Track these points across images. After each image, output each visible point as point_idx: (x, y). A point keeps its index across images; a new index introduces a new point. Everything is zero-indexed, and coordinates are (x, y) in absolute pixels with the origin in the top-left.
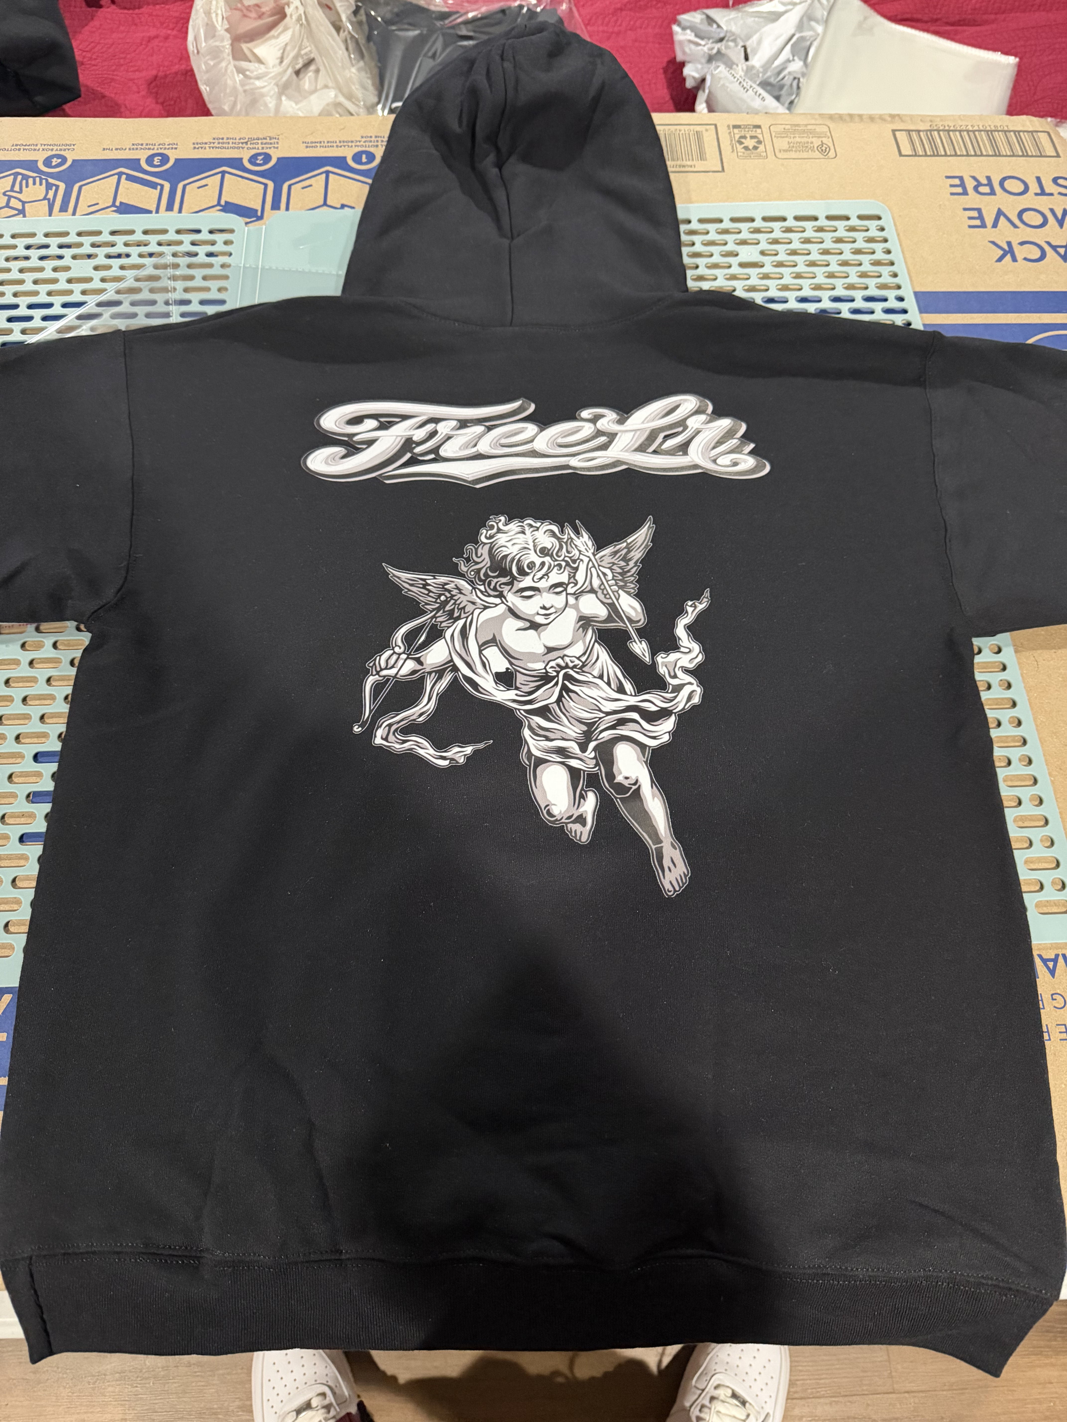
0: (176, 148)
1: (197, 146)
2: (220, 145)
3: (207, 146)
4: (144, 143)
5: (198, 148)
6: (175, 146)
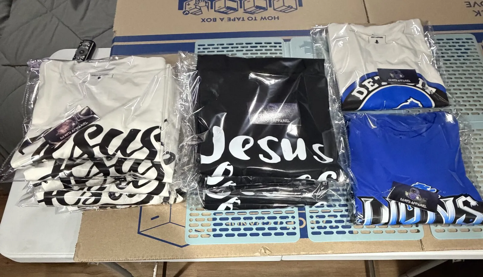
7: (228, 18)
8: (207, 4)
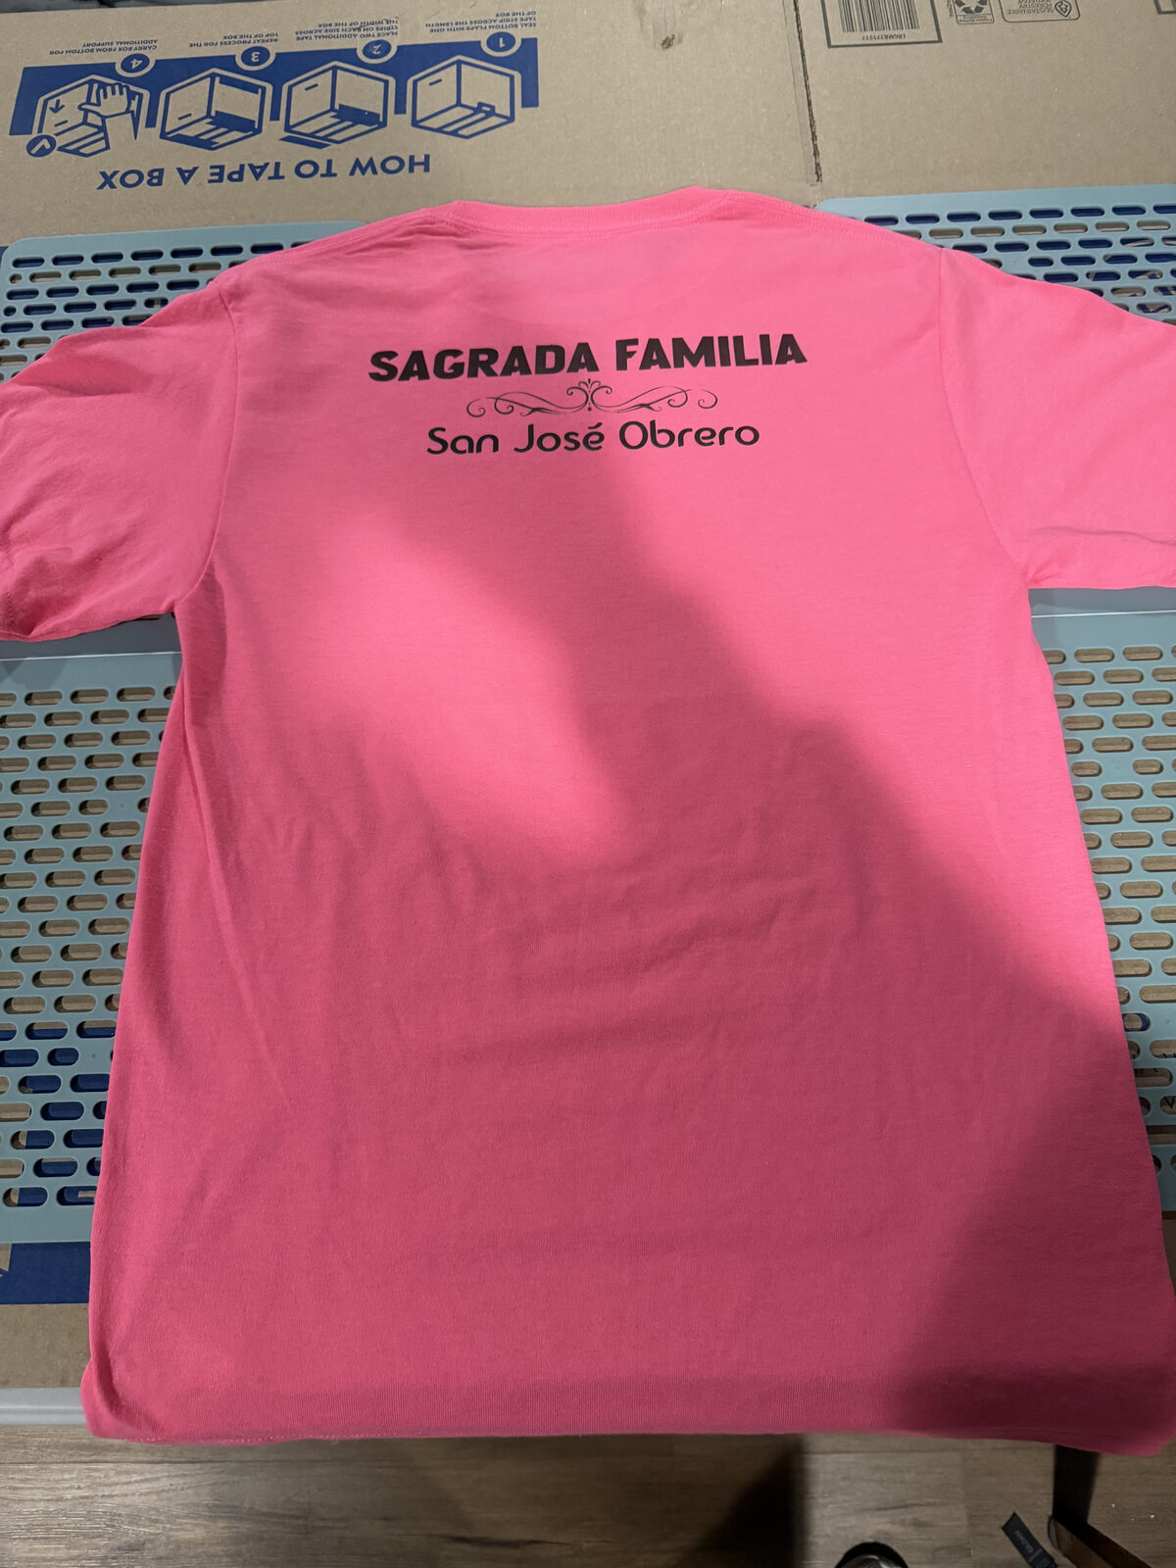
0: (276, 40)
1: (301, 36)
2: (328, 34)
3: (313, 35)
4: (238, 34)
5: (302, 39)
6: (275, 37)
7: (212, 167)
8: (134, 106)
